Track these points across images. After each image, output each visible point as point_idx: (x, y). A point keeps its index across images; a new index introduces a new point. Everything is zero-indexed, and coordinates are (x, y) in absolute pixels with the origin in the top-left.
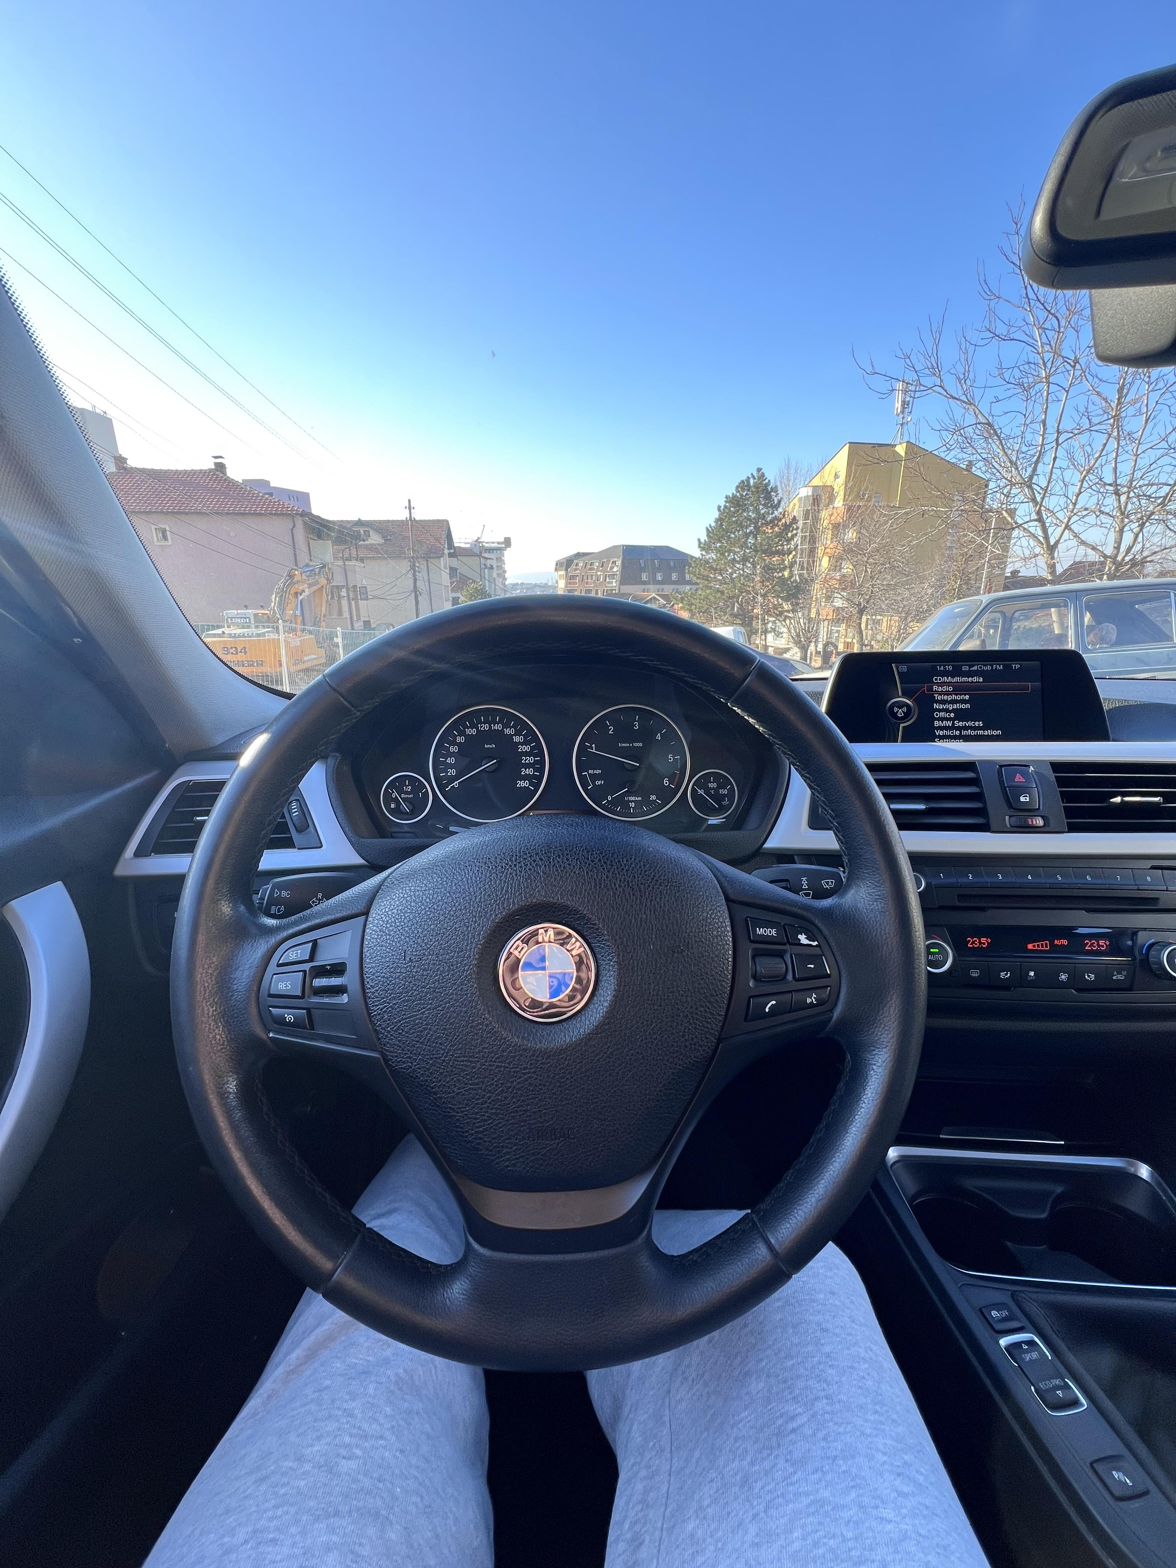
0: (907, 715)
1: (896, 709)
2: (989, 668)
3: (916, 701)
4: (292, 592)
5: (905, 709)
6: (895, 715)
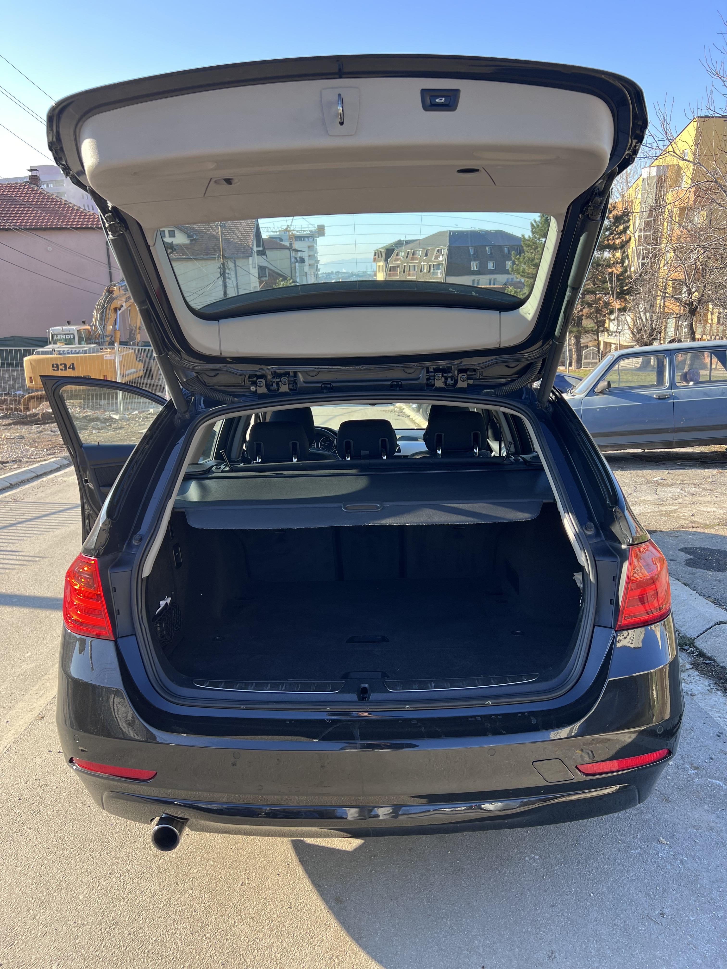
4: (112, 307)
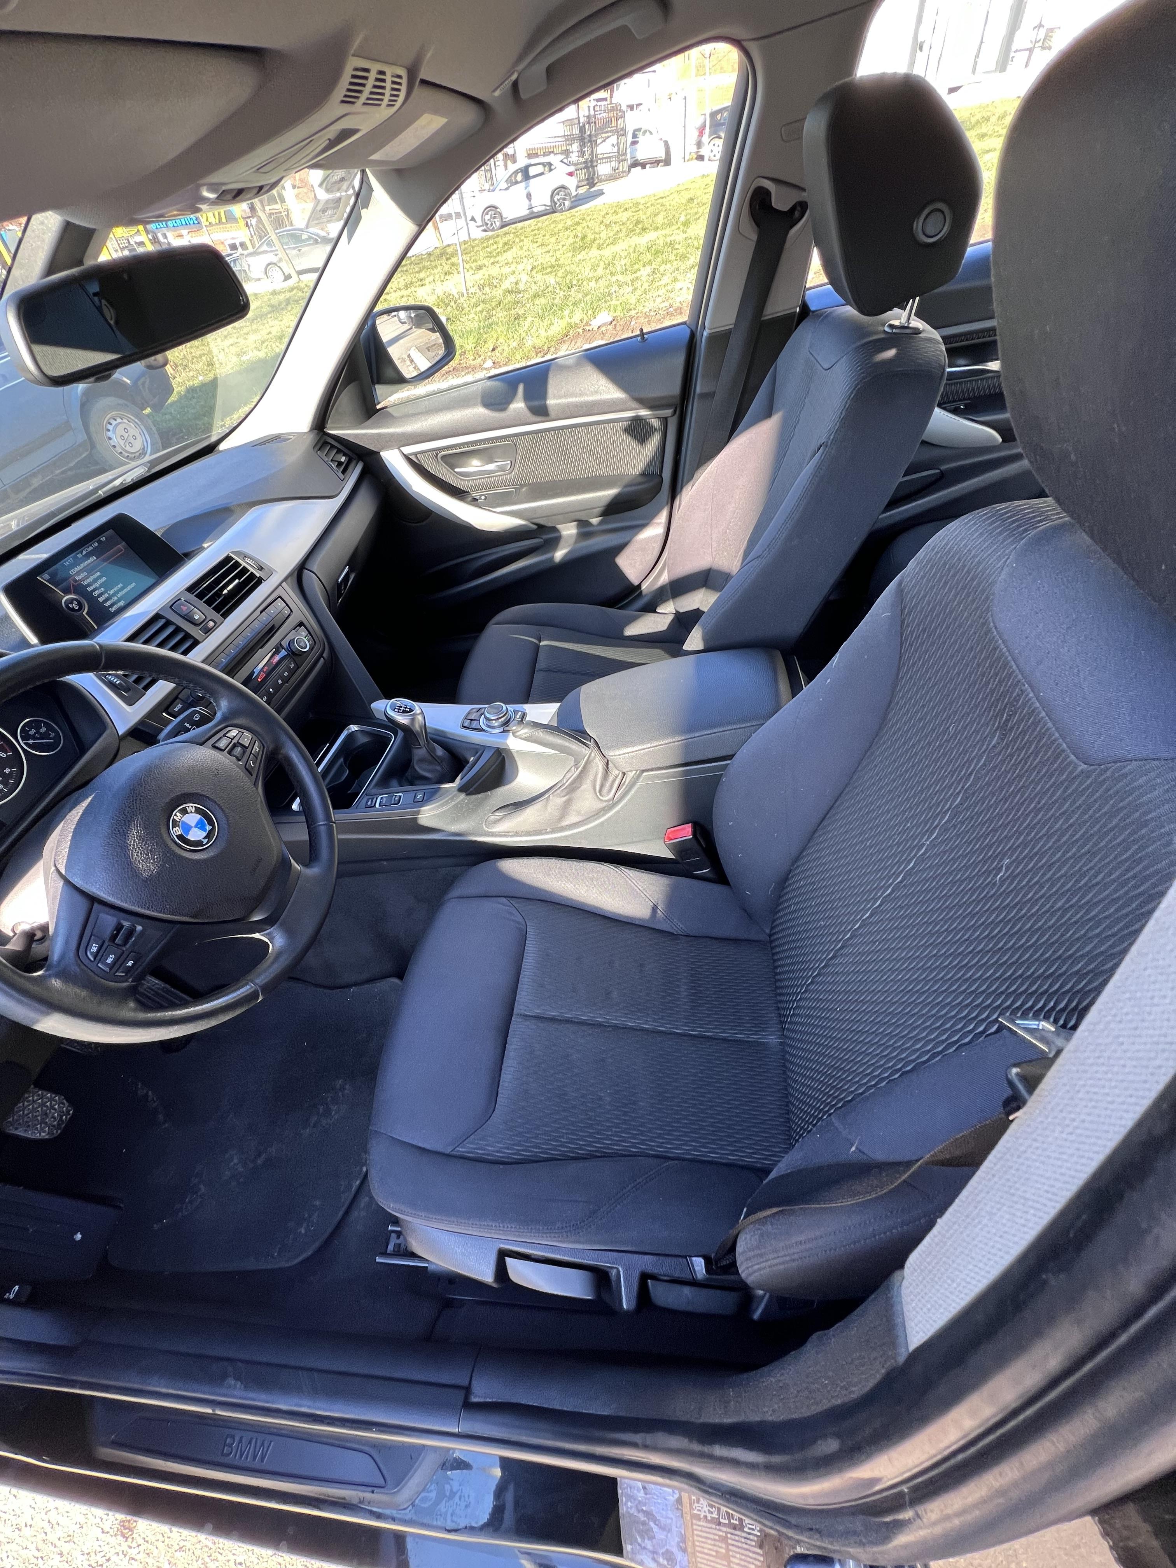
0: (80, 604)
1: (71, 606)
2: (91, 548)
3: (75, 593)
5: (75, 602)
6: (73, 609)
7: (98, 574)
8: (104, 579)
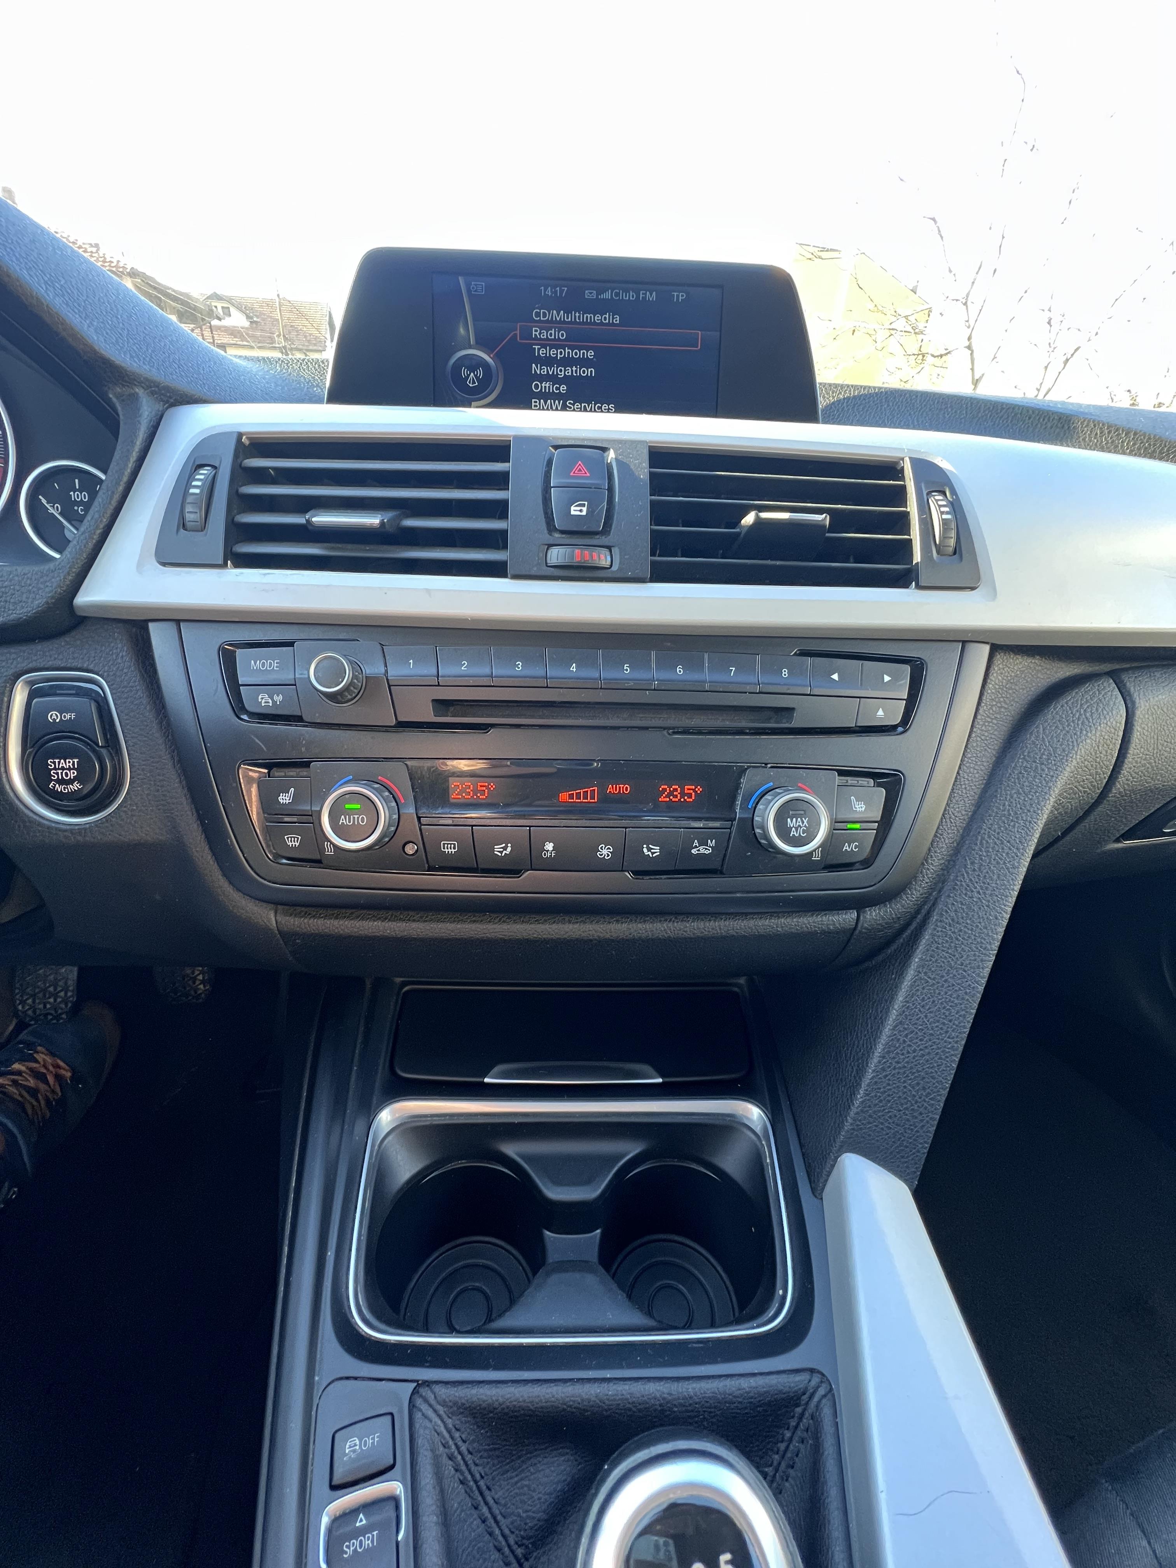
1: (464, 372)
3: (498, 357)
5: (480, 373)
6: (462, 384)
7: (591, 354)
8: (590, 372)
